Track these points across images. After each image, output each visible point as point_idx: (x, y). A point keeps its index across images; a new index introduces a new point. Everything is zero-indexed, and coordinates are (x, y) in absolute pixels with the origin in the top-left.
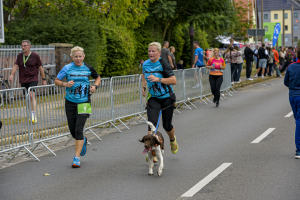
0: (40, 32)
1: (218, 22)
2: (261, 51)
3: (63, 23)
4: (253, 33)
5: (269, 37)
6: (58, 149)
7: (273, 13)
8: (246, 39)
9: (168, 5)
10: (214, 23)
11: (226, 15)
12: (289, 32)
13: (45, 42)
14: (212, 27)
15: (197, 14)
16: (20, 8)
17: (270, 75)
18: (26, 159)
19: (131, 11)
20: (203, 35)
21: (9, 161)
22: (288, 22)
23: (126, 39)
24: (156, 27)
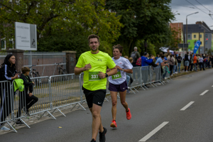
0: (57, 44)
1: (161, 40)
2: (186, 56)
3: (70, 39)
4: (181, 46)
5: (191, 48)
6: (67, 112)
7: (193, 35)
8: (178, 49)
10: (159, 40)
11: (166, 34)
12: (202, 45)
13: (60, 50)
14: (158, 42)
15: (149, 34)
16: (46, 30)
17: (191, 70)
18: (48, 118)
19: (110, 33)
20: (152, 47)
21: (39, 119)
22: (202, 40)
23: (107, 49)
24: (124, 41)
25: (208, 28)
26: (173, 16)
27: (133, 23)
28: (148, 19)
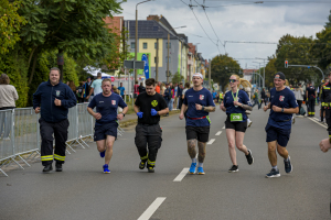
1: (94, 51)
4: (130, 65)
7: (142, 42)
9: (38, 28)
10: (89, 51)
11: (104, 42)
12: (160, 64)
14: (87, 55)
15: (70, 39)
20: (71, 65)
24: (19, 53)
25: (173, 31)
26: (117, 6)
27: (40, 16)
28: (70, 9)
